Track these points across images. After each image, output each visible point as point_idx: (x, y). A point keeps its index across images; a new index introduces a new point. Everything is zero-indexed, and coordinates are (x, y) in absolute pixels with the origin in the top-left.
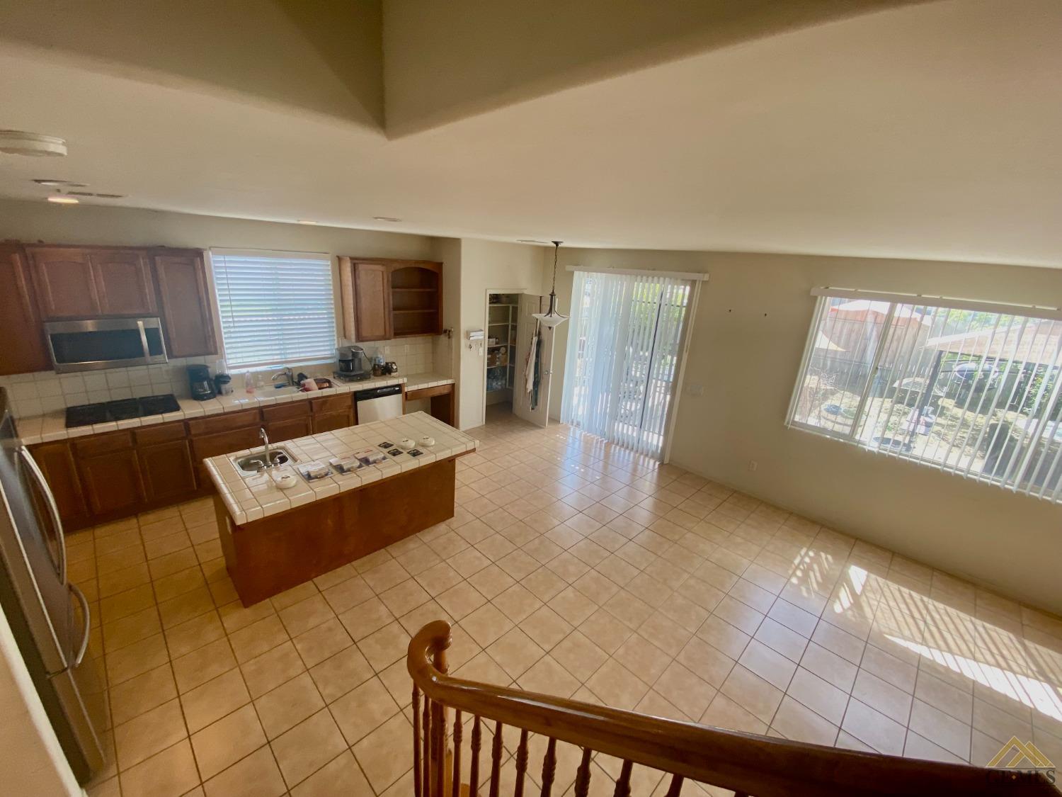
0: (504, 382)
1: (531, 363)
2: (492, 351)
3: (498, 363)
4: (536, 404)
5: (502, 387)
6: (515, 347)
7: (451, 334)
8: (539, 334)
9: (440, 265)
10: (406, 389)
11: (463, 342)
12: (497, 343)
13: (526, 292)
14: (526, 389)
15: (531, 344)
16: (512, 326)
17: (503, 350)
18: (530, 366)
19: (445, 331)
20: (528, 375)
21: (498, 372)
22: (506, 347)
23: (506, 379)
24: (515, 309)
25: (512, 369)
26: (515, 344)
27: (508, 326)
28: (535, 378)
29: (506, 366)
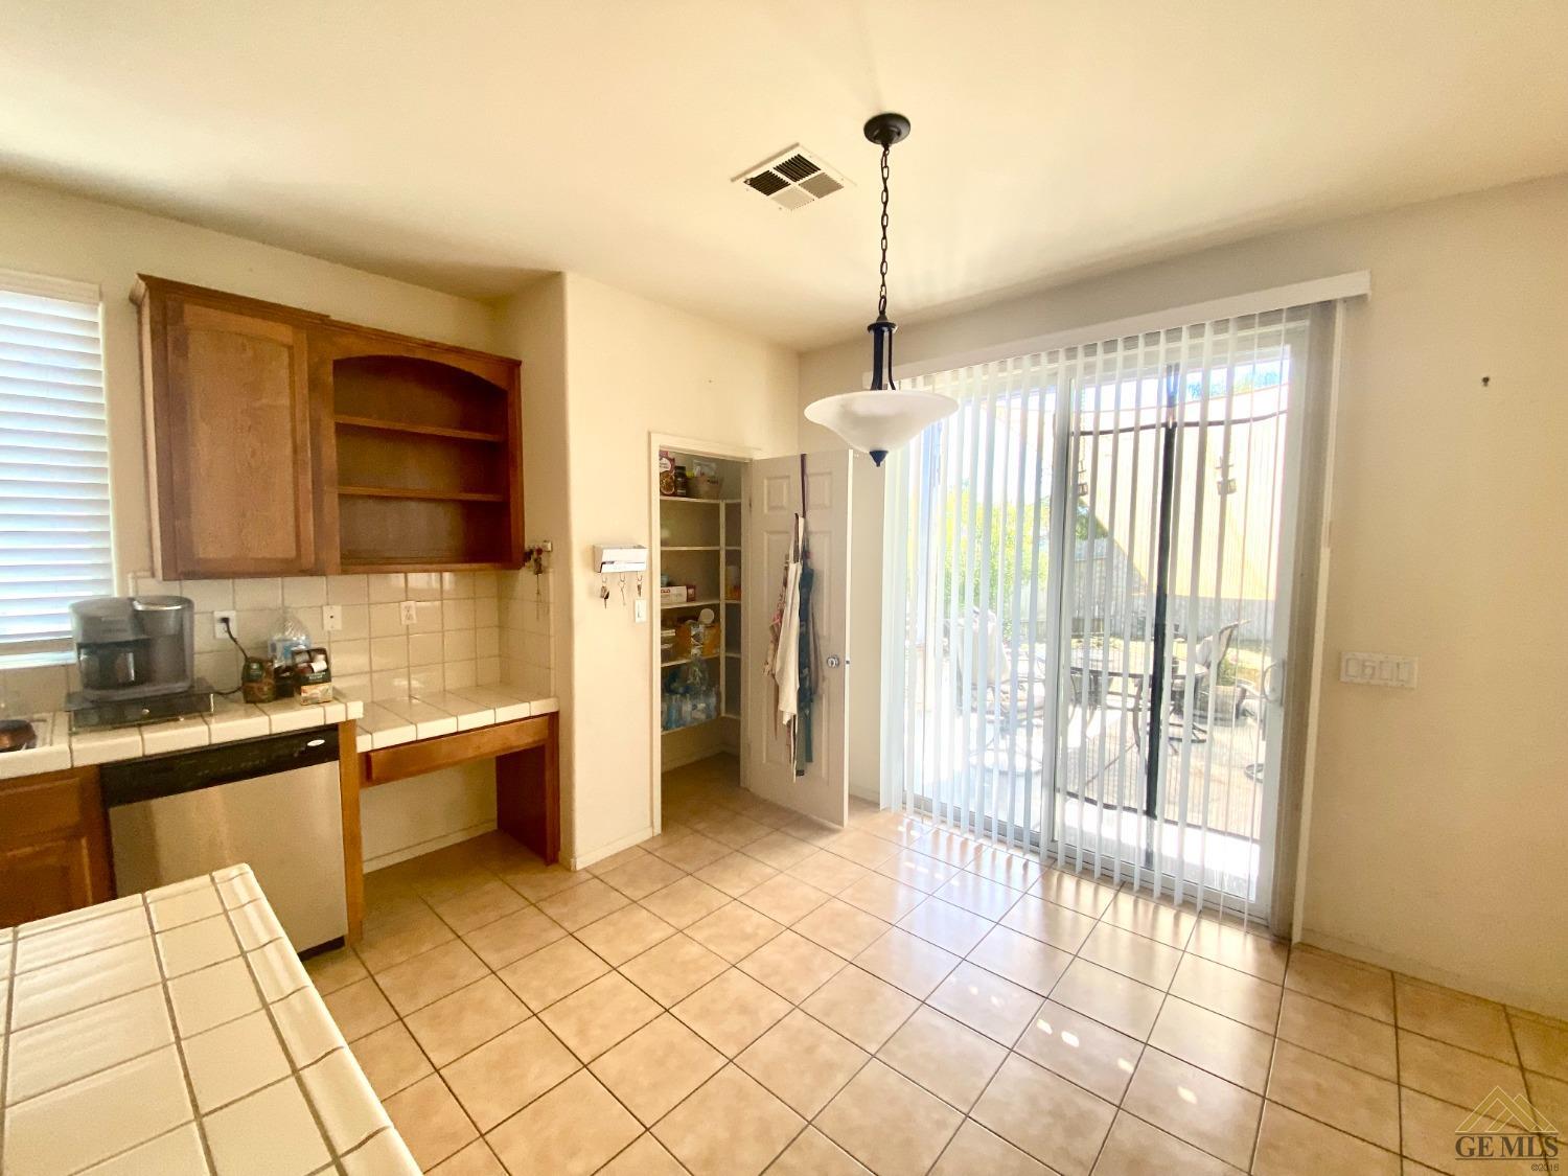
0: (713, 700)
1: (788, 638)
2: (674, 619)
3: (694, 651)
4: (809, 759)
5: (708, 716)
6: (738, 607)
7: (544, 562)
8: (804, 555)
9: (513, 367)
10: (364, 744)
11: (582, 580)
12: (689, 599)
13: (757, 456)
14: (777, 713)
15: (785, 584)
16: (728, 553)
17: (707, 616)
18: (785, 651)
19: (528, 555)
20: (782, 669)
21: (696, 676)
22: (716, 608)
23: (718, 695)
24: (734, 512)
25: (734, 666)
26: (739, 598)
27: (717, 553)
28: (802, 680)
29: (718, 659)
